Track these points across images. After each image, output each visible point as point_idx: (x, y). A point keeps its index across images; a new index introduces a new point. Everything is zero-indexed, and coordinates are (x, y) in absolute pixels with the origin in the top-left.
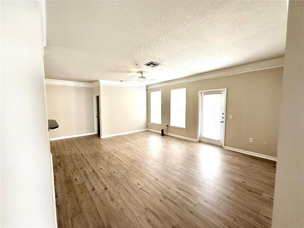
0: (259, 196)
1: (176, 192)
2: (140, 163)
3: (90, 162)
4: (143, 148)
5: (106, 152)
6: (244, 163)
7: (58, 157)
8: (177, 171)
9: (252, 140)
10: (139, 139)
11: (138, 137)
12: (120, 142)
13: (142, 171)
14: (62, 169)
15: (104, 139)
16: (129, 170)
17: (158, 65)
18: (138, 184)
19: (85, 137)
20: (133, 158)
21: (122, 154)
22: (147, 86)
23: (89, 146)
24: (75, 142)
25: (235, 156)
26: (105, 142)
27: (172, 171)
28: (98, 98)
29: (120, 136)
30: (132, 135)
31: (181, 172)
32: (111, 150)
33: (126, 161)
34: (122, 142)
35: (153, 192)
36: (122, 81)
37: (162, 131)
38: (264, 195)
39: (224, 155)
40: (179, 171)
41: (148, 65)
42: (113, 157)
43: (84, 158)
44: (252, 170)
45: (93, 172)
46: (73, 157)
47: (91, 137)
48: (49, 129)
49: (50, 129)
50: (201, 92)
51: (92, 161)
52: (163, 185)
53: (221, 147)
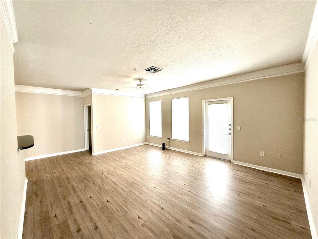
0: (288, 226)
1: (189, 226)
2: (141, 187)
3: (77, 189)
4: (143, 167)
5: (98, 174)
6: (258, 181)
7: (35, 183)
8: (185, 196)
9: (263, 154)
10: (138, 155)
11: (136, 153)
12: (116, 160)
13: (142, 197)
14: (38, 200)
15: (96, 157)
16: (127, 197)
17: (160, 70)
18: (139, 217)
19: (73, 154)
20: (131, 180)
21: (118, 176)
22: (145, 96)
23: (77, 166)
24: (60, 162)
25: (247, 172)
26: (98, 160)
27: (180, 196)
28: (89, 108)
29: (114, 151)
30: (129, 150)
31: (191, 197)
32: (104, 170)
33: (122, 184)
34: (118, 159)
35: (158, 228)
36: (117, 90)
37: (163, 144)
38: (293, 223)
39: (234, 171)
40: (188, 195)
41: (148, 70)
42: (107, 180)
43: (69, 183)
44: (269, 189)
45: (80, 203)
46: (56, 182)
47: (81, 154)
48: (18, 150)
49: (20, 149)
50: (205, 101)
51: (79, 186)
52: (170, 218)
53: (229, 161)
